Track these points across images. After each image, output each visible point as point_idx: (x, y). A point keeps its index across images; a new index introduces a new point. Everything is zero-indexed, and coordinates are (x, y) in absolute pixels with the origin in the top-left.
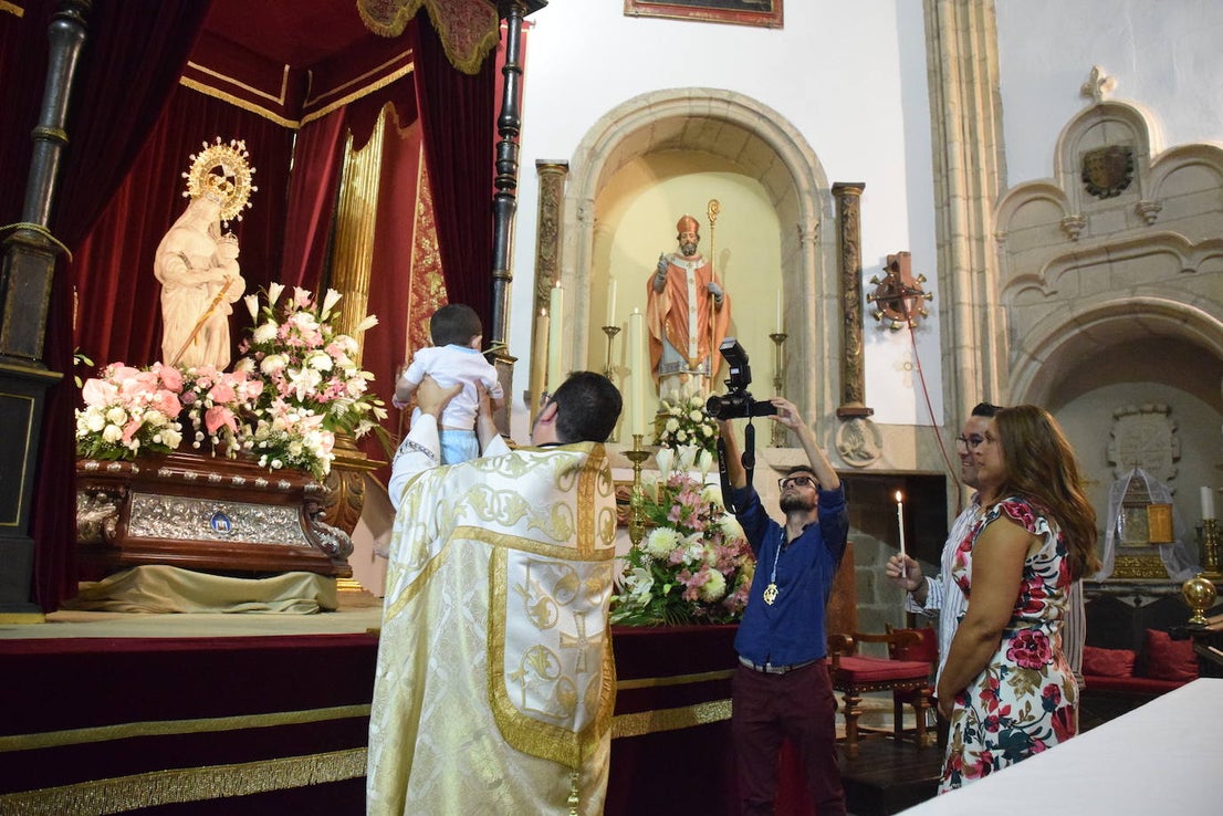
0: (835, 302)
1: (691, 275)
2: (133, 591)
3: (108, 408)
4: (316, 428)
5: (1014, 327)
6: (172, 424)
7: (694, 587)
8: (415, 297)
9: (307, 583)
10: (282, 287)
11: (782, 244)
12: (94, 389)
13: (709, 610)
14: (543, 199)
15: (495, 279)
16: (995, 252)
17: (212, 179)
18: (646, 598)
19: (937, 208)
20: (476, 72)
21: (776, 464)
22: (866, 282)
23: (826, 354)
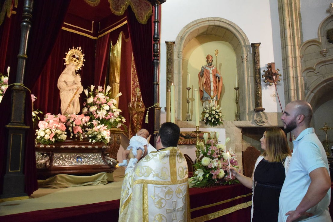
0: (253, 78)
1: (211, 72)
2: (55, 182)
3: (46, 129)
4: (105, 130)
5: (306, 83)
6: (64, 133)
7: (216, 175)
8: (133, 82)
9: (104, 176)
10: (94, 86)
11: (237, 61)
12: (42, 124)
13: (220, 182)
14: (168, 52)
15: (154, 85)
16: (300, 61)
17: (72, 58)
18: (201, 178)
19: (282, 49)
20: (146, 23)
21: (237, 125)
22: (262, 72)
23: (251, 93)
